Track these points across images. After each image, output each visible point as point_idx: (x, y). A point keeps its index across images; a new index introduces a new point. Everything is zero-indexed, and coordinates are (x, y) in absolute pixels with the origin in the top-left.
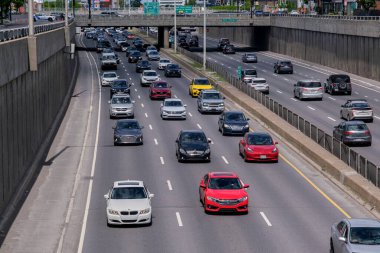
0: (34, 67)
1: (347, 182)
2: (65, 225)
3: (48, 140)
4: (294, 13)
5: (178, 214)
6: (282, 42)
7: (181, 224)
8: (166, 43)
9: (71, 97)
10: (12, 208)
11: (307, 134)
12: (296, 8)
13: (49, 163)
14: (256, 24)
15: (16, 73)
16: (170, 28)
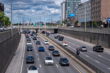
0: (12, 36)
1: (73, 58)
2: (18, 67)
3: (15, 50)
4: (62, 26)
5: (40, 65)
6: (60, 32)
7: (41, 67)
8: (38, 32)
9: (19, 42)
10: (8, 64)
11: (65, 49)
12: (63, 25)
13: (15, 55)
14: (55, 28)
15: (9, 38)
16: (39, 29)
